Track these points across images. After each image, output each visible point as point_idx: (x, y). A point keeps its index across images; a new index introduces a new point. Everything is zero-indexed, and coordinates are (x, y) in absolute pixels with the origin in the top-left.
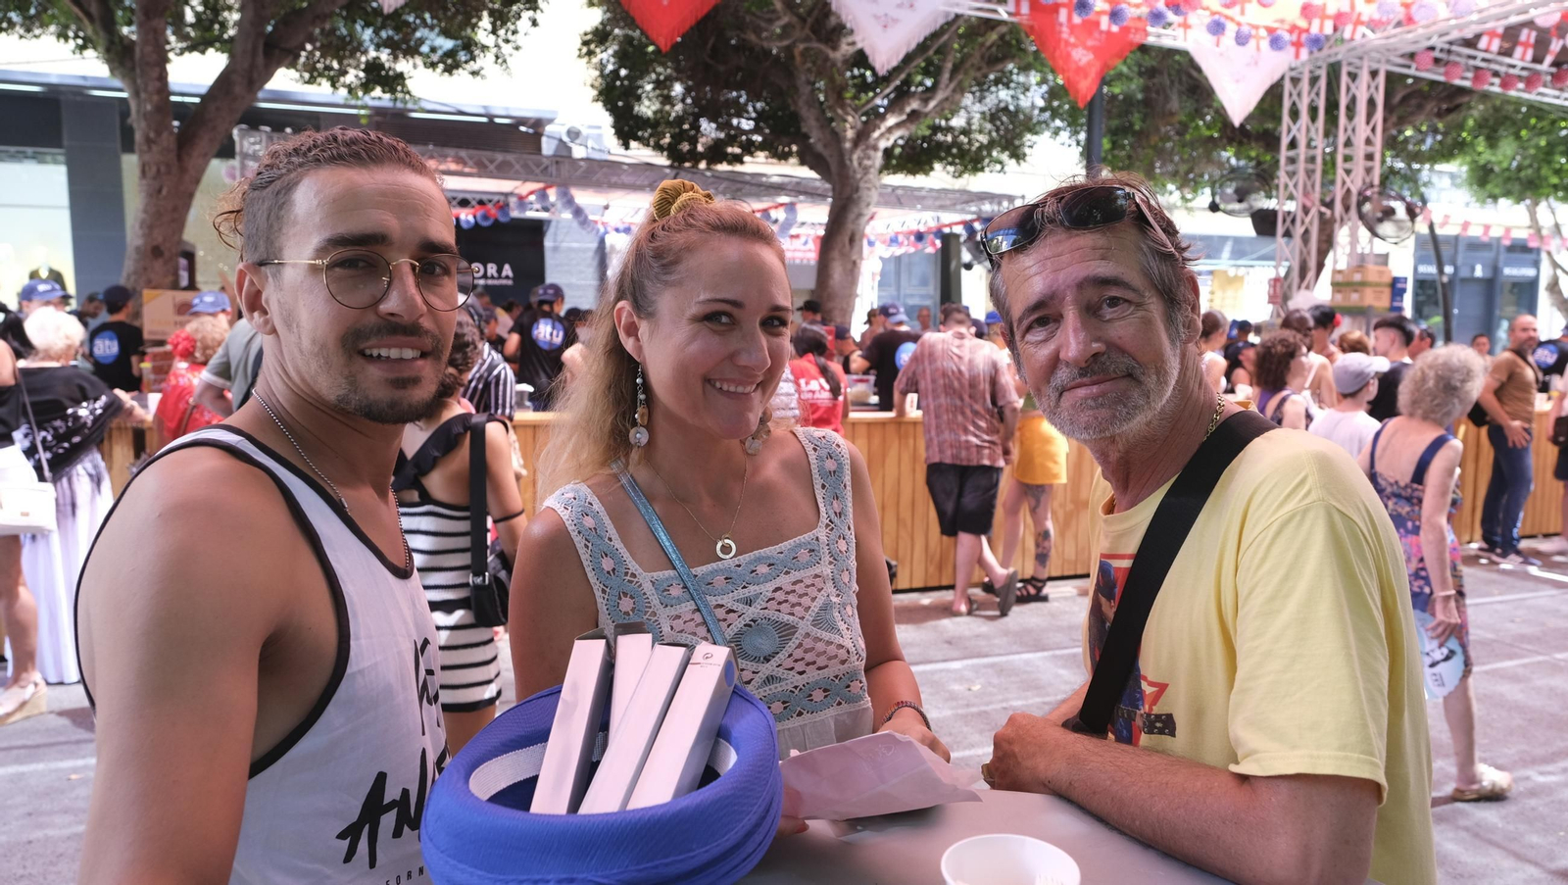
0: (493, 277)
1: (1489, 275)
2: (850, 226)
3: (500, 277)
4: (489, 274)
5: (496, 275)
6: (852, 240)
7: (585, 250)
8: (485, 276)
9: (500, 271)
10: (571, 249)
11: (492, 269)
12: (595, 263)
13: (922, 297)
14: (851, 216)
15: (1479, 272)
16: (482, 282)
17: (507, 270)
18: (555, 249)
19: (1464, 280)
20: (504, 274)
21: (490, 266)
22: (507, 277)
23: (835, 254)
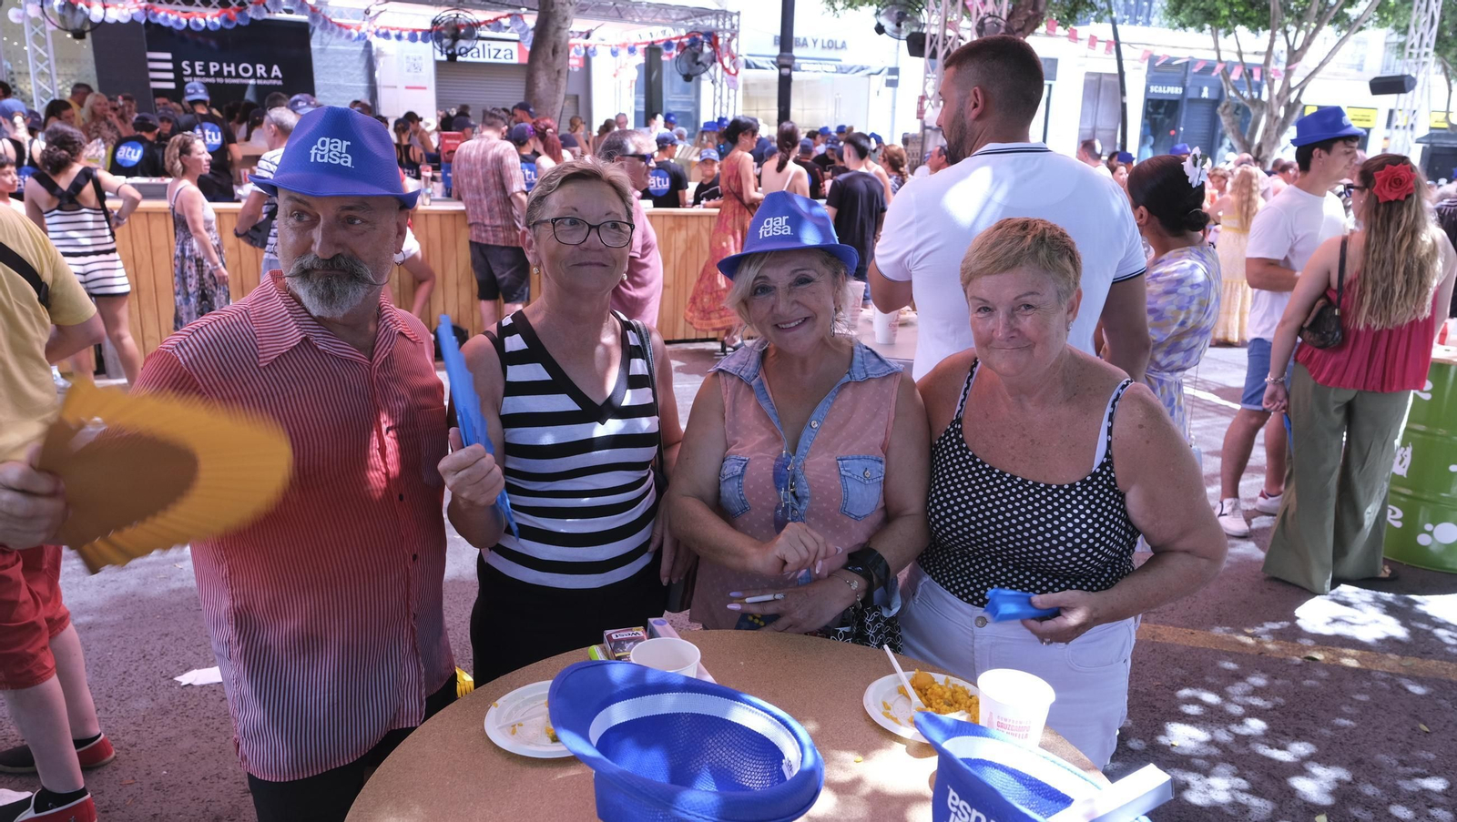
0: (262, 77)
1: (1215, 97)
2: (551, 38)
3: (269, 78)
4: (259, 75)
5: (265, 75)
6: (555, 52)
7: (351, 53)
8: (254, 76)
9: (269, 71)
10: (337, 52)
11: (261, 69)
12: (362, 65)
13: (684, 103)
14: (552, 29)
15: (1205, 94)
16: (252, 82)
17: (276, 71)
18: (322, 51)
19: (1191, 101)
20: (273, 75)
21: (258, 66)
22: (276, 77)
23: (540, 64)
